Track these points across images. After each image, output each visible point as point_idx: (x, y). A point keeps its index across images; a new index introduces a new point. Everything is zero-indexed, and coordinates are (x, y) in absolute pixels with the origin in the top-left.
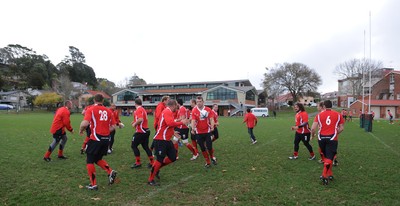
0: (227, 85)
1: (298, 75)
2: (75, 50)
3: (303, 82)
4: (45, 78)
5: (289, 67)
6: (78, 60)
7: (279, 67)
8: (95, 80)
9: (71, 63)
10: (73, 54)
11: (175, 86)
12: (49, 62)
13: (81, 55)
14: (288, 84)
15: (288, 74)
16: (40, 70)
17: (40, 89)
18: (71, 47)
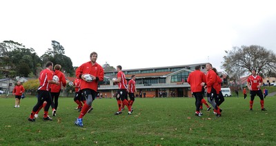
0: (189, 68)
1: (256, 57)
2: (56, 44)
3: (262, 63)
4: (31, 67)
5: (247, 50)
6: (59, 52)
7: (237, 50)
8: (72, 68)
9: (53, 55)
10: (55, 47)
11: (142, 70)
12: (35, 54)
13: (61, 48)
14: (248, 66)
15: (246, 56)
16: (27, 61)
17: (26, 76)
18: (53, 42)
